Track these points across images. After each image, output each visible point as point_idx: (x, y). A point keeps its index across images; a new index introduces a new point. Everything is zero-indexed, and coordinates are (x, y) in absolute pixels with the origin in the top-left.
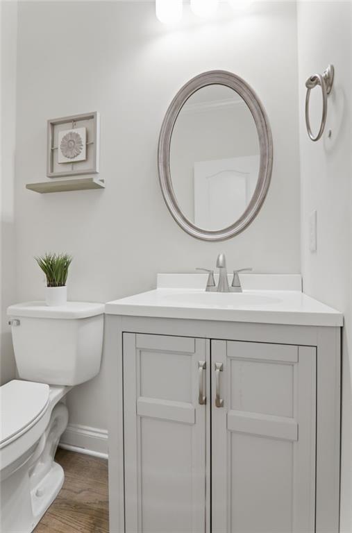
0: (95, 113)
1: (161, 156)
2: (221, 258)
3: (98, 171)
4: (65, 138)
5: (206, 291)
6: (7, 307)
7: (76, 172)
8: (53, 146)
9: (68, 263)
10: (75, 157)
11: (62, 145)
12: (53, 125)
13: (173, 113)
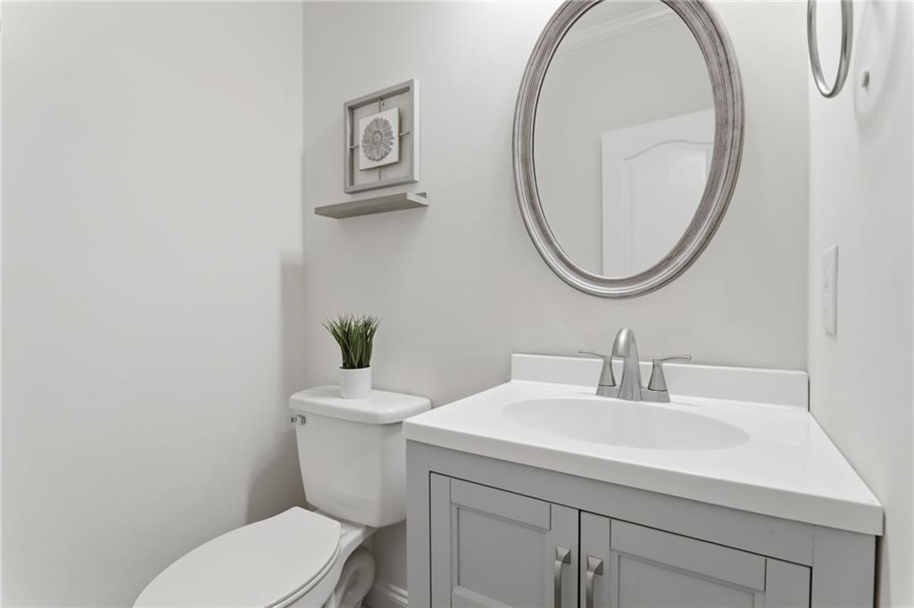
0: (412, 81)
1: (518, 144)
2: (623, 338)
3: (416, 178)
4: (368, 129)
5: (598, 394)
6: (291, 394)
7: (385, 184)
8: (352, 144)
9: (373, 332)
10: (382, 158)
11: (365, 141)
12: (352, 109)
13: (539, 63)
